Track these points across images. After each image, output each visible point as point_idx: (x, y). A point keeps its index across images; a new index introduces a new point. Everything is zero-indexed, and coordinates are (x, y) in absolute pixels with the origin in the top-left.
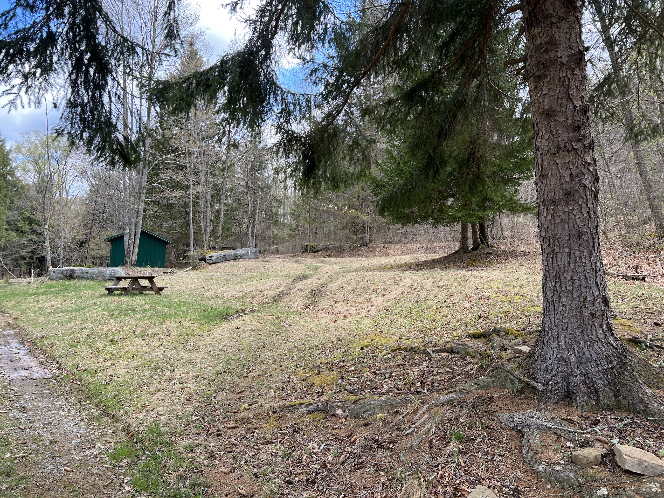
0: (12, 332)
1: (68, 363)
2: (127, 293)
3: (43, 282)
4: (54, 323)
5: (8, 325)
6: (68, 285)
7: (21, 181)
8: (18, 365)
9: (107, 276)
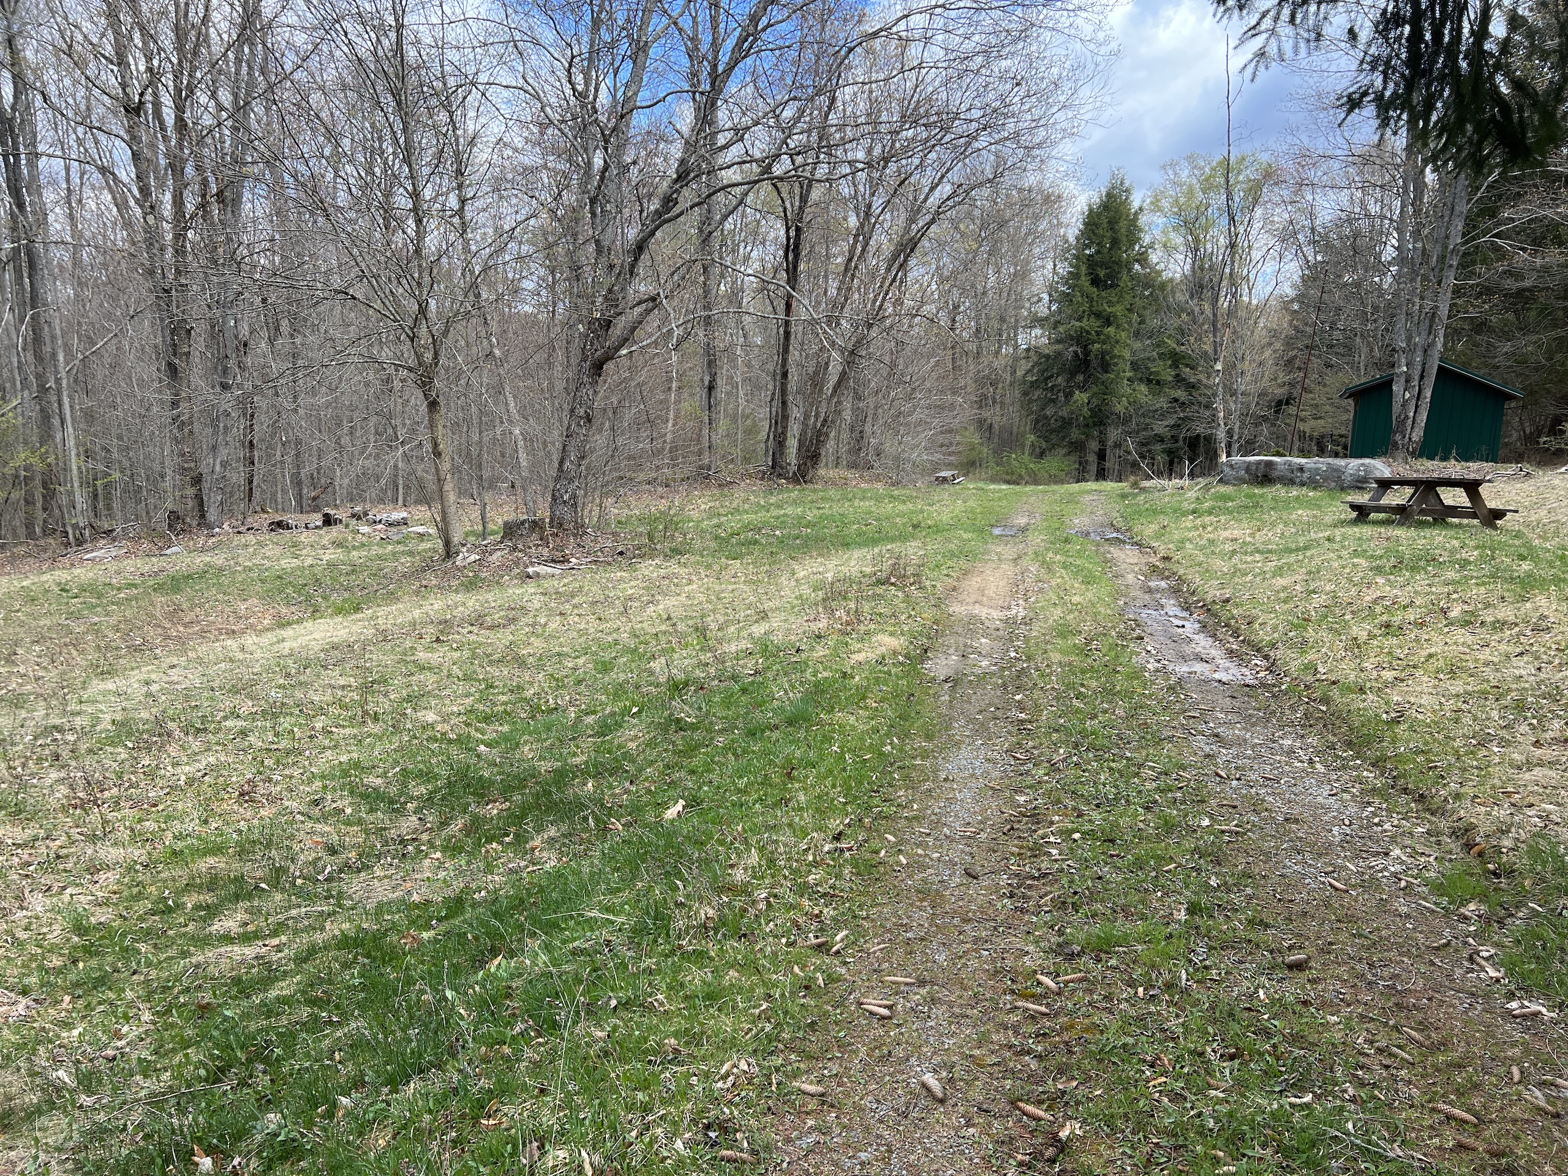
0: (1163, 584)
1: (1293, 661)
2: (1407, 519)
3: (1207, 488)
4: (1247, 574)
5: (1154, 569)
6: (1261, 496)
7: (1159, 273)
8: (1188, 650)
9: (1348, 479)
